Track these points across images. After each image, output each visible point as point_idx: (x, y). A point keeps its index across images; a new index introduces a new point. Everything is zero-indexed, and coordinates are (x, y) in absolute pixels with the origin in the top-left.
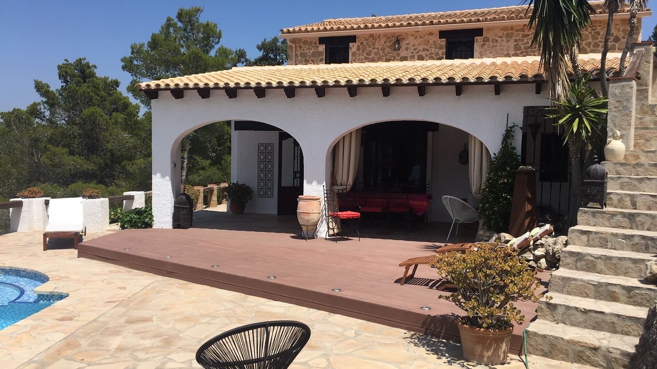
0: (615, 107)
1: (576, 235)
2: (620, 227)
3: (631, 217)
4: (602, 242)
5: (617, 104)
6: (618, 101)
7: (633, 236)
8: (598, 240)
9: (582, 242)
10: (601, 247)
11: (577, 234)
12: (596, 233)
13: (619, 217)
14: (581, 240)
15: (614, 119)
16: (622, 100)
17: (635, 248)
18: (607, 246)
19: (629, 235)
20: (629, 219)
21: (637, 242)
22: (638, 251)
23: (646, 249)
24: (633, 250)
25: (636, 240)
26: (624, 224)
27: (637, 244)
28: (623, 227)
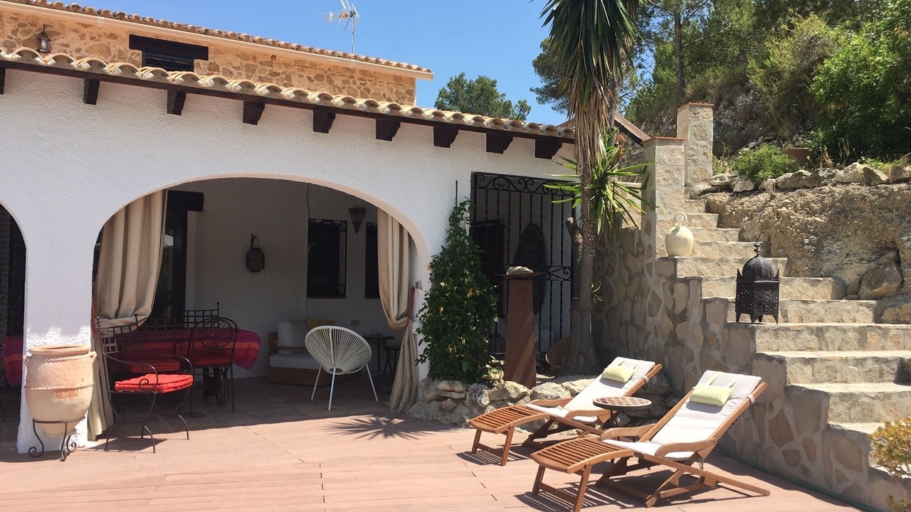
0: (664, 179)
1: (798, 368)
2: (807, 348)
3: (819, 332)
4: (830, 373)
5: (666, 176)
6: (667, 171)
7: (865, 359)
8: (825, 371)
9: (806, 377)
10: (829, 381)
11: (798, 364)
12: (823, 360)
13: (805, 335)
14: (804, 373)
15: (664, 196)
16: (672, 170)
17: (869, 377)
18: (836, 378)
19: (861, 359)
20: (817, 336)
21: (871, 367)
22: (871, 381)
23: (880, 377)
24: (866, 381)
25: (870, 365)
26: (812, 345)
27: (870, 371)
28: (811, 349)
